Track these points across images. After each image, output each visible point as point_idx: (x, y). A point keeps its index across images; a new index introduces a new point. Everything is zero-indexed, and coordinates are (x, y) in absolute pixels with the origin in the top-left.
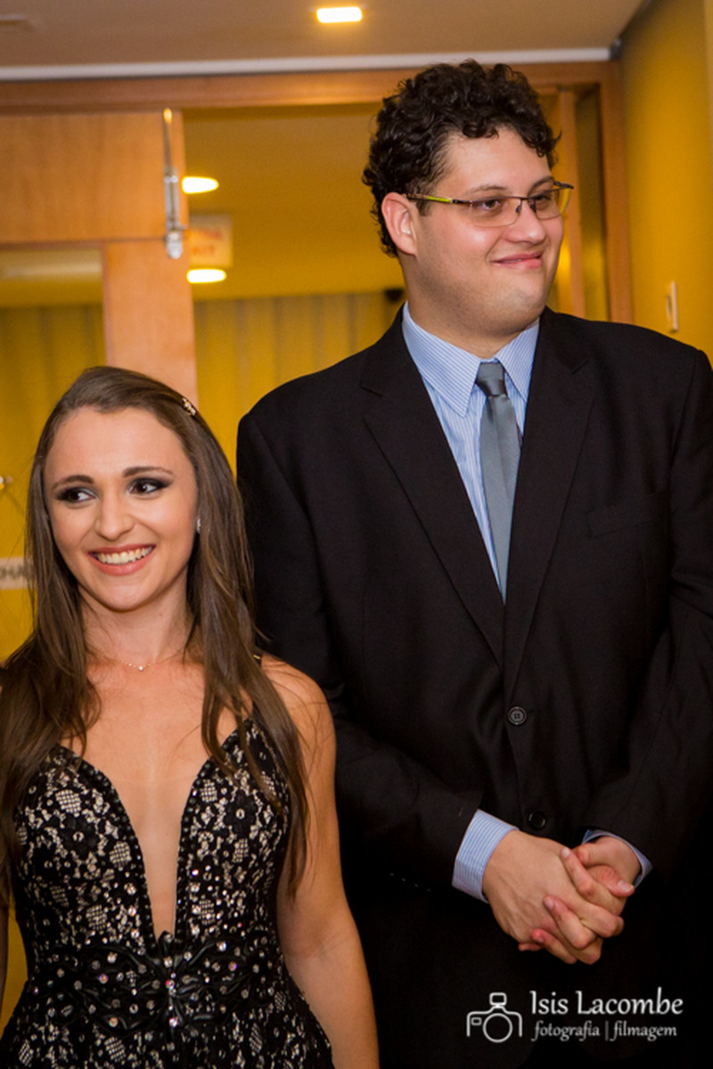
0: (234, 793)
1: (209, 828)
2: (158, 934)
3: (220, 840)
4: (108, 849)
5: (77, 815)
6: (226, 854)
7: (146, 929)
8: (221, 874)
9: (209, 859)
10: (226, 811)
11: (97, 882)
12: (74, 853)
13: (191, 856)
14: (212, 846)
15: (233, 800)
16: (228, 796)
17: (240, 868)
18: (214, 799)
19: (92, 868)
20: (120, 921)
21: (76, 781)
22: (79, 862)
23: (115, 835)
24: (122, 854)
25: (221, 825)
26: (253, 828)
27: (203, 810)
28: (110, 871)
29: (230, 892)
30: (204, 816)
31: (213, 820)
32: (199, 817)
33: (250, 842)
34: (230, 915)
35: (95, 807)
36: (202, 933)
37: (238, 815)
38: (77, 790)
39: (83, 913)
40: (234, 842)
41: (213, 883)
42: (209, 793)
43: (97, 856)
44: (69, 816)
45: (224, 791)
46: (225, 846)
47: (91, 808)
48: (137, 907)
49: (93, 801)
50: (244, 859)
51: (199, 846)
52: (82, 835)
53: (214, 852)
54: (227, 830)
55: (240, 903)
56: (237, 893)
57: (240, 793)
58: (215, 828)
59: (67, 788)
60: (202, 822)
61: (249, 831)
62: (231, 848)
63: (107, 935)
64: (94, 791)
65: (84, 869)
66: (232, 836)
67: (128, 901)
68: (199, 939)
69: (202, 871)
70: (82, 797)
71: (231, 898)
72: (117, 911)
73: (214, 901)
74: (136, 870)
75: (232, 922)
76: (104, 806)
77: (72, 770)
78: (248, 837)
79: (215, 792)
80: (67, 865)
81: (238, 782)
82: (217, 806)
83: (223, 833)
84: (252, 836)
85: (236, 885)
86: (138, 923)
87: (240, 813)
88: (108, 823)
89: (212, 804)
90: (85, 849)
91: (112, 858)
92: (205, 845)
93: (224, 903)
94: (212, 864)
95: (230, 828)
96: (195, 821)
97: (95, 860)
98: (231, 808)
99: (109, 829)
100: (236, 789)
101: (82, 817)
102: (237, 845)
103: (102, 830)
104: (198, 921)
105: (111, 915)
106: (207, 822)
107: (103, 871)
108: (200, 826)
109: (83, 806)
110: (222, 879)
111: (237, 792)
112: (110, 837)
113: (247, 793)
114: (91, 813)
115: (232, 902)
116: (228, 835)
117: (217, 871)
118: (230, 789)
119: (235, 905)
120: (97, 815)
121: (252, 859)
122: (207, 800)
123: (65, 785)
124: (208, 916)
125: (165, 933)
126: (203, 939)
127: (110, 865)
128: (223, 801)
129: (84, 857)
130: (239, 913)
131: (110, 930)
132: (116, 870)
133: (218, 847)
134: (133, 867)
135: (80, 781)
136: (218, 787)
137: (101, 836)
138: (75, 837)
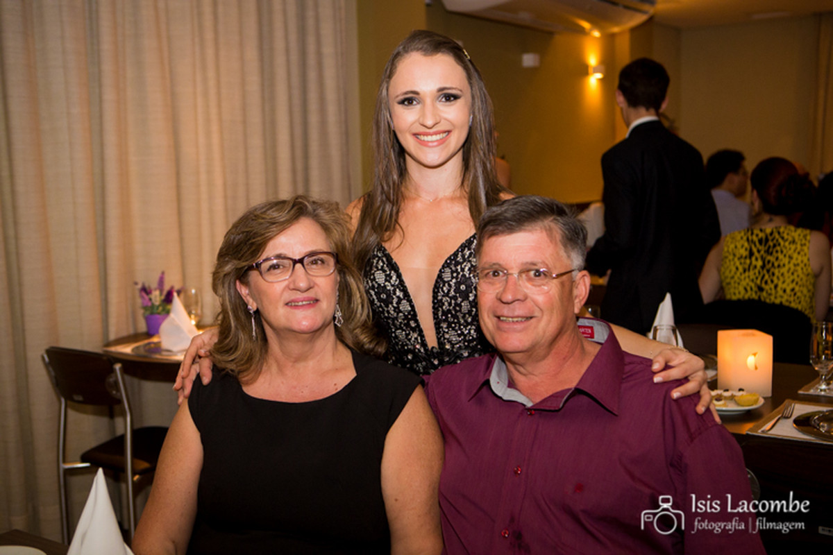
0: (460, 276)
1: (447, 295)
2: (430, 348)
3: (453, 302)
4: (399, 302)
5: (382, 285)
6: (458, 308)
7: (424, 344)
8: (458, 318)
9: (449, 311)
10: (455, 286)
11: (396, 318)
12: (382, 304)
13: (440, 309)
14: (450, 304)
15: (459, 280)
16: (457, 278)
17: (467, 316)
18: (450, 279)
19: (392, 312)
20: (411, 339)
21: (385, 266)
22: (386, 309)
23: (401, 296)
24: (405, 306)
25: (453, 293)
26: (471, 295)
27: (444, 285)
28: (401, 314)
29: (465, 327)
30: (445, 288)
31: (449, 291)
32: (442, 289)
33: (470, 302)
34: (467, 338)
35: (392, 281)
36: (453, 347)
37: (461, 288)
38: (384, 271)
39: (395, 332)
40: (462, 302)
41: (453, 322)
42: (447, 276)
43: (393, 306)
44: (379, 285)
45: (455, 275)
46: (456, 305)
47: (390, 282)
48: (418, 333)
49: (391, 278)
50: (469, 311)
51: (443, 304)
52: (385, 296)
53: (451, 308)
54: (456, 296)
55: (472, 332)
56: (469, 327)
57: (464, 276)
58: (450, 295)
59: (380, 270)
60: (443, 292)
61: (469, 297)
62: (460, 306)
63: (407, 345)
64: (393, 272)
65: (388, 312)
66: (460, 299)
67: (414, 330)
68: (452, 350)
69: (447, 317)
70: (386, 276)
71: (466, 330)
72: (409, 334)
73: (457, 331)
74: (413, 315)
75: (470, 341)
76: (396, 281)
77: (384, 259)
78: (468, 299)
79: (450, 276)
80: (381, 309)
81: (463, 270)
82: (451, 283)
83: (455, 298)
84: (471, 299)
85: (468, 324)
86: (419, 341)
87: (463, 287)
88: (398, 290)
89: (448, 282)
90: (388, 302)
91: (401, 308)
92: (446, 303)
93: (462, 333)
94: (451, 313)
95: (458, 295)
96: (440, 290)
97: (393, 309)
98: (458, 284)
99: (398, 293)
100: (461, 273)
101: (385, 286)
102: (463, 304)
103: (395, 294)
104: (450, 342)
105: (407, 335)
106: (446, 292)
107: (398, 314)
108: (442, 294)
109: (386, 280)
110: (458, 320)
111: (462, 276)
112: (398, 297)
113: (467, 276)
114: (389, 284)
115: (467, 331)
116: (457, 299)
117: (455, 316)
118: (458, 273)
119: (469, 333)
120: (392, 286)
121: (473, 311)
122: (446, 279)
123: (380, 268)
124: (454, 339)
125: (433, 348)
126: (455, 350)
127: (401, 312)
128: (454, 281)
129: (387, 307)
130: (472, 337)
131: (408, 342)
132: (404, 314)
133: (453, 305)
134: (412, 313)
135: (387, 266)
136: (452, 272)
137: (394, 297)
138: (382, 296)
